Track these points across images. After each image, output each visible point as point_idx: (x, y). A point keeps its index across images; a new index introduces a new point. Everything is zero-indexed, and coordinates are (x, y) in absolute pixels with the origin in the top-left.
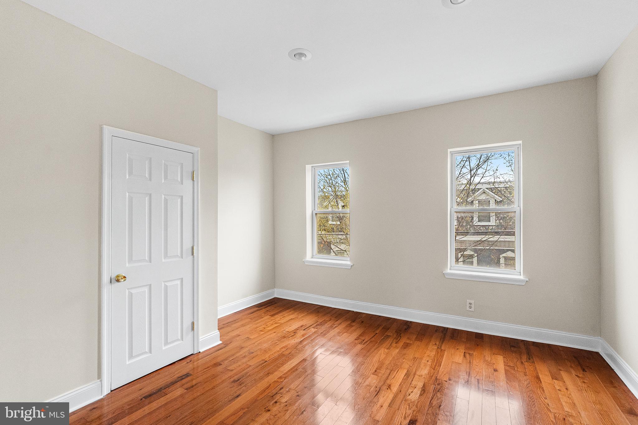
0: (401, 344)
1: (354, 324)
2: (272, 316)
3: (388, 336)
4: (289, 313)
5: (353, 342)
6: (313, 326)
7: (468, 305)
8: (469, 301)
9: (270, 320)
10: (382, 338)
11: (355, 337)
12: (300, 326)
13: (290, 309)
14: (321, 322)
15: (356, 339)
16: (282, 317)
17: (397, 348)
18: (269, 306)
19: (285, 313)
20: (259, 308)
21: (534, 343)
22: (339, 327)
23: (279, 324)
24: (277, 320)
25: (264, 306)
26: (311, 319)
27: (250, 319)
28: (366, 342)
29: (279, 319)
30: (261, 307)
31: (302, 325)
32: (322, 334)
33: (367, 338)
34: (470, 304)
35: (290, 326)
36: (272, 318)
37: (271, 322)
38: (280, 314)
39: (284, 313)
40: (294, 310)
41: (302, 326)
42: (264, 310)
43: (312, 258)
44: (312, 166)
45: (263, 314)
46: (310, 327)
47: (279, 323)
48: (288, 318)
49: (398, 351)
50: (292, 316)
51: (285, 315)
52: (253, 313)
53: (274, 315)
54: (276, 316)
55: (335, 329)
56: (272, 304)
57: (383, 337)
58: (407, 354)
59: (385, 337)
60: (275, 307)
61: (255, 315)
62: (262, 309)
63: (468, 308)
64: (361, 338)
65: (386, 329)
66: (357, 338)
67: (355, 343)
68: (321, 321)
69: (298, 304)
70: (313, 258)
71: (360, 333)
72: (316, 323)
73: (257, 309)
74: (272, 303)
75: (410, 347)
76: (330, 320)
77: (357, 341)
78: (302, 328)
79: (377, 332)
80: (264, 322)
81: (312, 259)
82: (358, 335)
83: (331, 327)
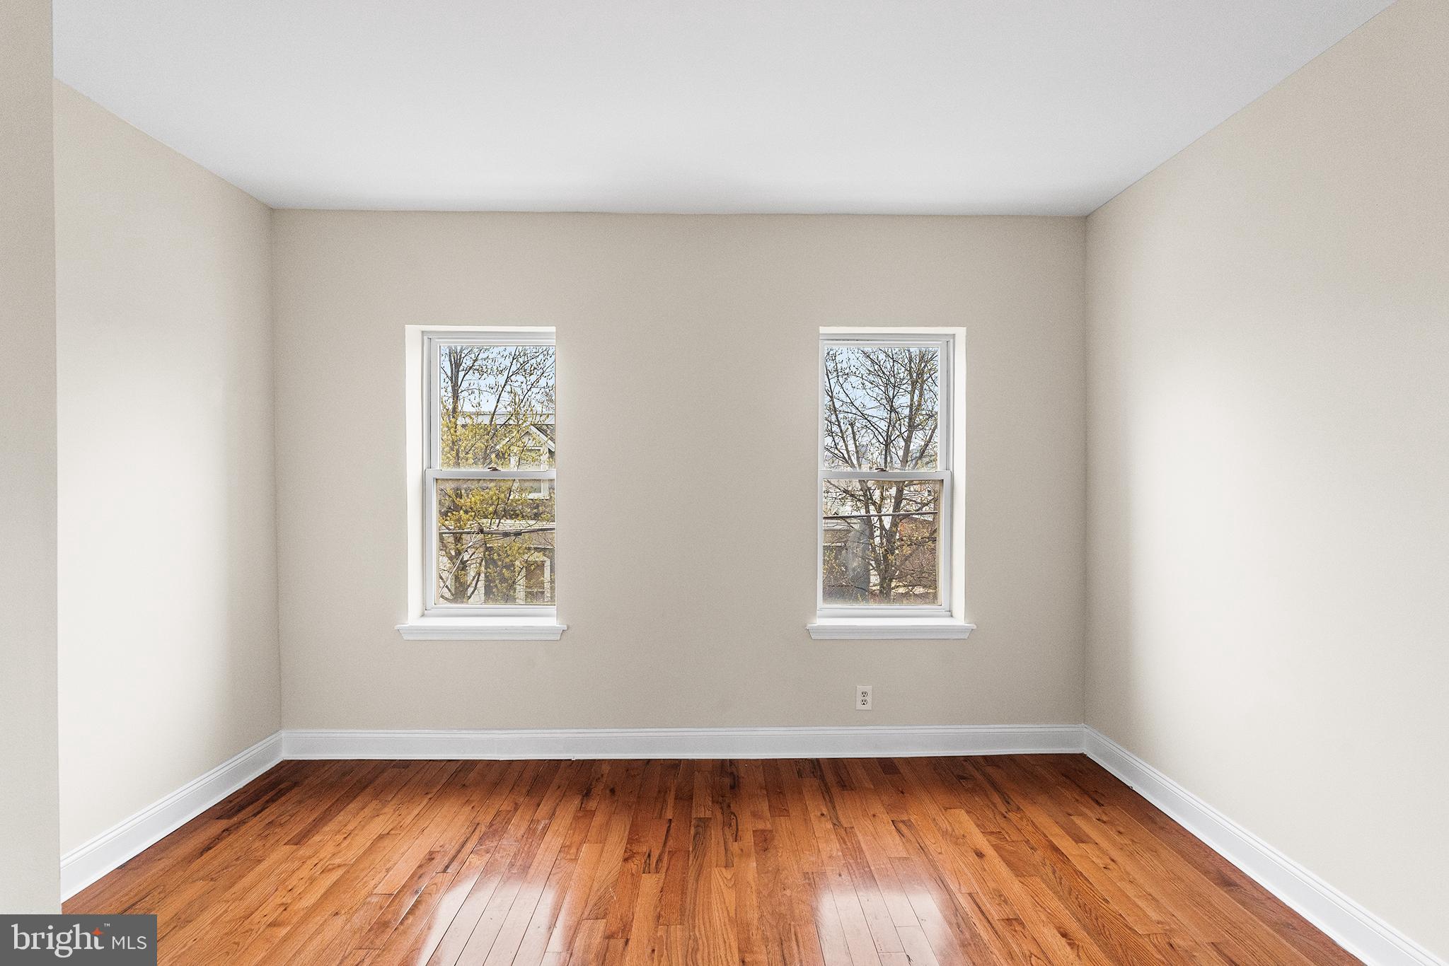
0: (748, 839)
1: (592, 805)
2: (299, 840)
3: (704, 823)
4: (362, 814)
5: (622, 873)
6: (469, 846)
7: (860, 698)
8: (860, 688)
9: (297, 864)
10: (692, 832)
11: (619, 852)
12: (422, 856)
13: (359, 798)
14: (491, 825)
15: (626, 860)
16: (339, 837)
17: (749, 856)
18: (272, 800)
19: (347, 818)
20: (229, 817)
21: (986, 758)
22: (554, 827)
23: (340, 872)
24: (325, 853)
25: (251, 807)
26: (452, 821)
27: (202, 879)
28: (660, 860)
29: (330, 848)
30: (239, 811)
31: (431, 853)
32: (515, 871)
33: (652, 843)
34: (864, 694)
35: (388, 871)
36: (304, 851)
37: (305, 872)
38: (326, 829)
39: (340, 818)
40: (376, 796)
41: (431, 857)
42: (256, 825)
43: (423, 615)
44: (423, 332)
45: (258, 844)
46: (462, 856)
47: (339, 866)
48: (362, 840)
49: (755, 864)
50: (378, 826)
51: (350, 827)
52: (208, 848)
53: (304, 837)
54: (317, 838)
55: (547, 838)
56: (281, 794)
57: (693, 828)
58: (783, 870)
59: (698, 826)
60: (300, 802)
61: (223, 853)
62: (243, 822)
63: (859, 706)
64: (635, 848)
65: (685, 798)
66: (625, 852)
67: (633, 875)
68: (489, 818)
69: (382, 772)
70: (427, 616)
71: (627, 833)
72: (477, 832)
73: (224, 824)
74: (282, 786)
75: (776, 842)
76: (516, 809)
77: (633, 866)
78: (435, 862)
79: (669, 815)
80: (273, 878)
81: (422, 618)
82: (625, 841)
83: (531, 831)
